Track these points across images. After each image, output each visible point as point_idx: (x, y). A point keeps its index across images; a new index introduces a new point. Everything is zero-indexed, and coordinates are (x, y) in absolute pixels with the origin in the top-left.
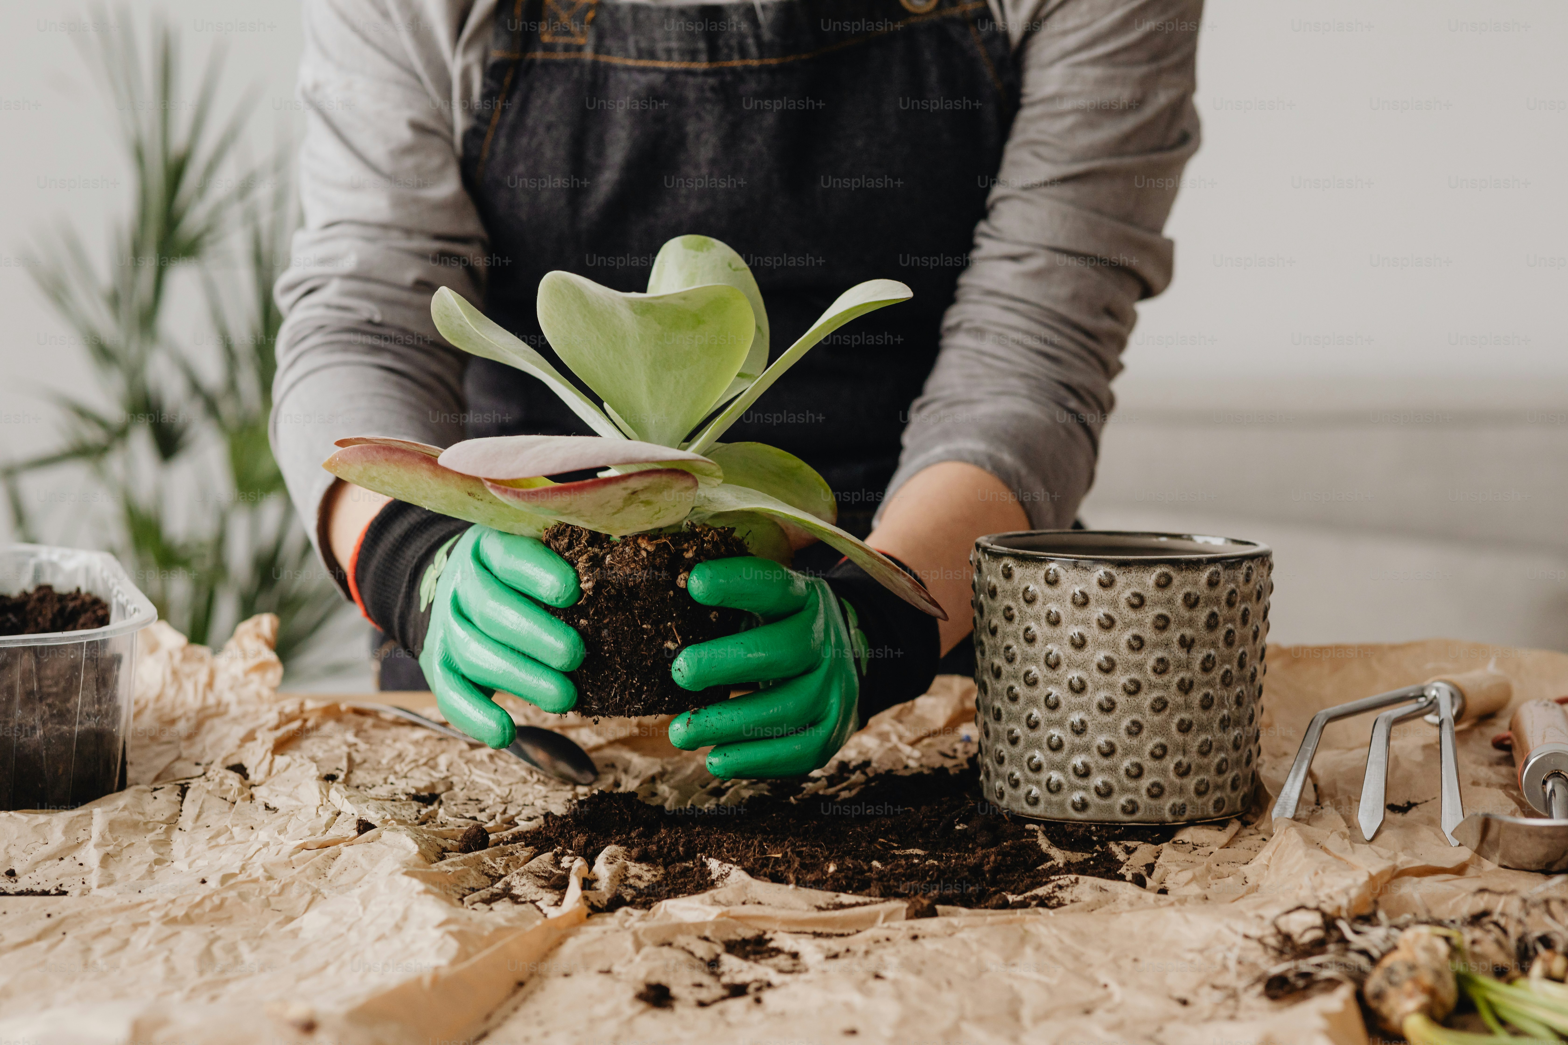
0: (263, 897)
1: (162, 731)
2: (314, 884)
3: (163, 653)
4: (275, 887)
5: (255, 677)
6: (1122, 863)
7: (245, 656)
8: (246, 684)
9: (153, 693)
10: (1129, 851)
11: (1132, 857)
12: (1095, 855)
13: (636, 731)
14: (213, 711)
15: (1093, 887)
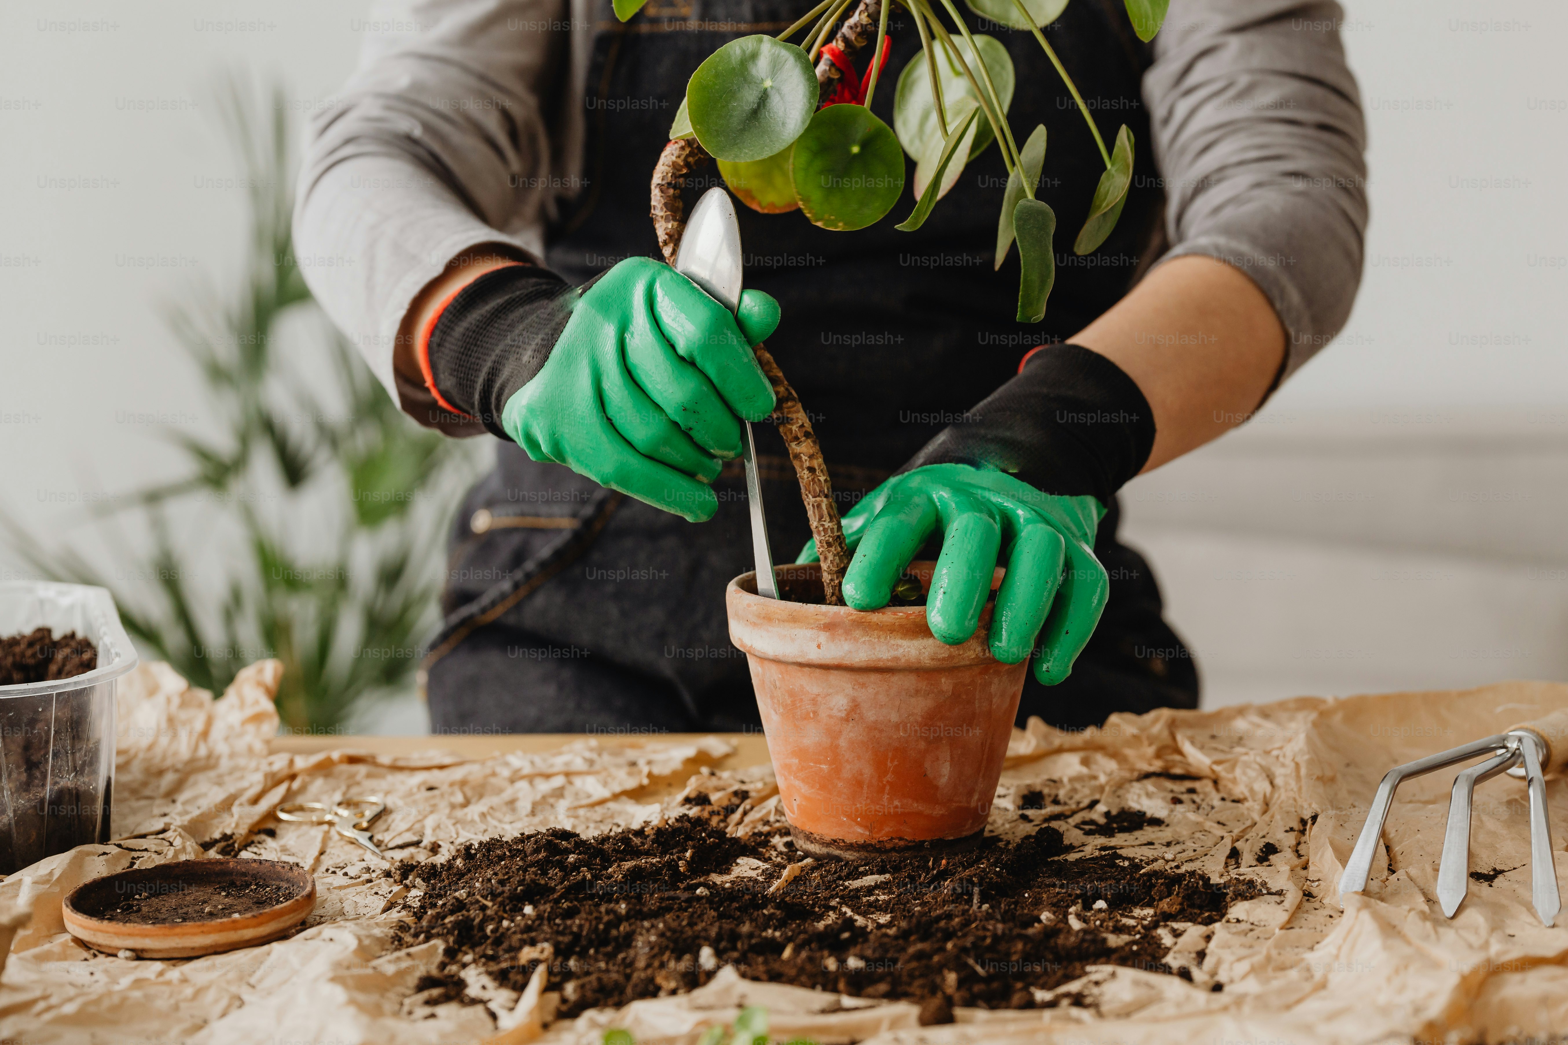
0: (172, 1001)
1: (145, 784)
2: (234, 989)
3: (160, 699)
4: (188, 991)
5: (251, 728)
6: (1168, 950)
7: (242, 704)
8: (241, 735)
9: (145, 742)
10: (1177, 934)
11: (1181, 940)
12: (1138, 936)
13: (645, 781)
14: (202, 763)
15: (1136, 983)
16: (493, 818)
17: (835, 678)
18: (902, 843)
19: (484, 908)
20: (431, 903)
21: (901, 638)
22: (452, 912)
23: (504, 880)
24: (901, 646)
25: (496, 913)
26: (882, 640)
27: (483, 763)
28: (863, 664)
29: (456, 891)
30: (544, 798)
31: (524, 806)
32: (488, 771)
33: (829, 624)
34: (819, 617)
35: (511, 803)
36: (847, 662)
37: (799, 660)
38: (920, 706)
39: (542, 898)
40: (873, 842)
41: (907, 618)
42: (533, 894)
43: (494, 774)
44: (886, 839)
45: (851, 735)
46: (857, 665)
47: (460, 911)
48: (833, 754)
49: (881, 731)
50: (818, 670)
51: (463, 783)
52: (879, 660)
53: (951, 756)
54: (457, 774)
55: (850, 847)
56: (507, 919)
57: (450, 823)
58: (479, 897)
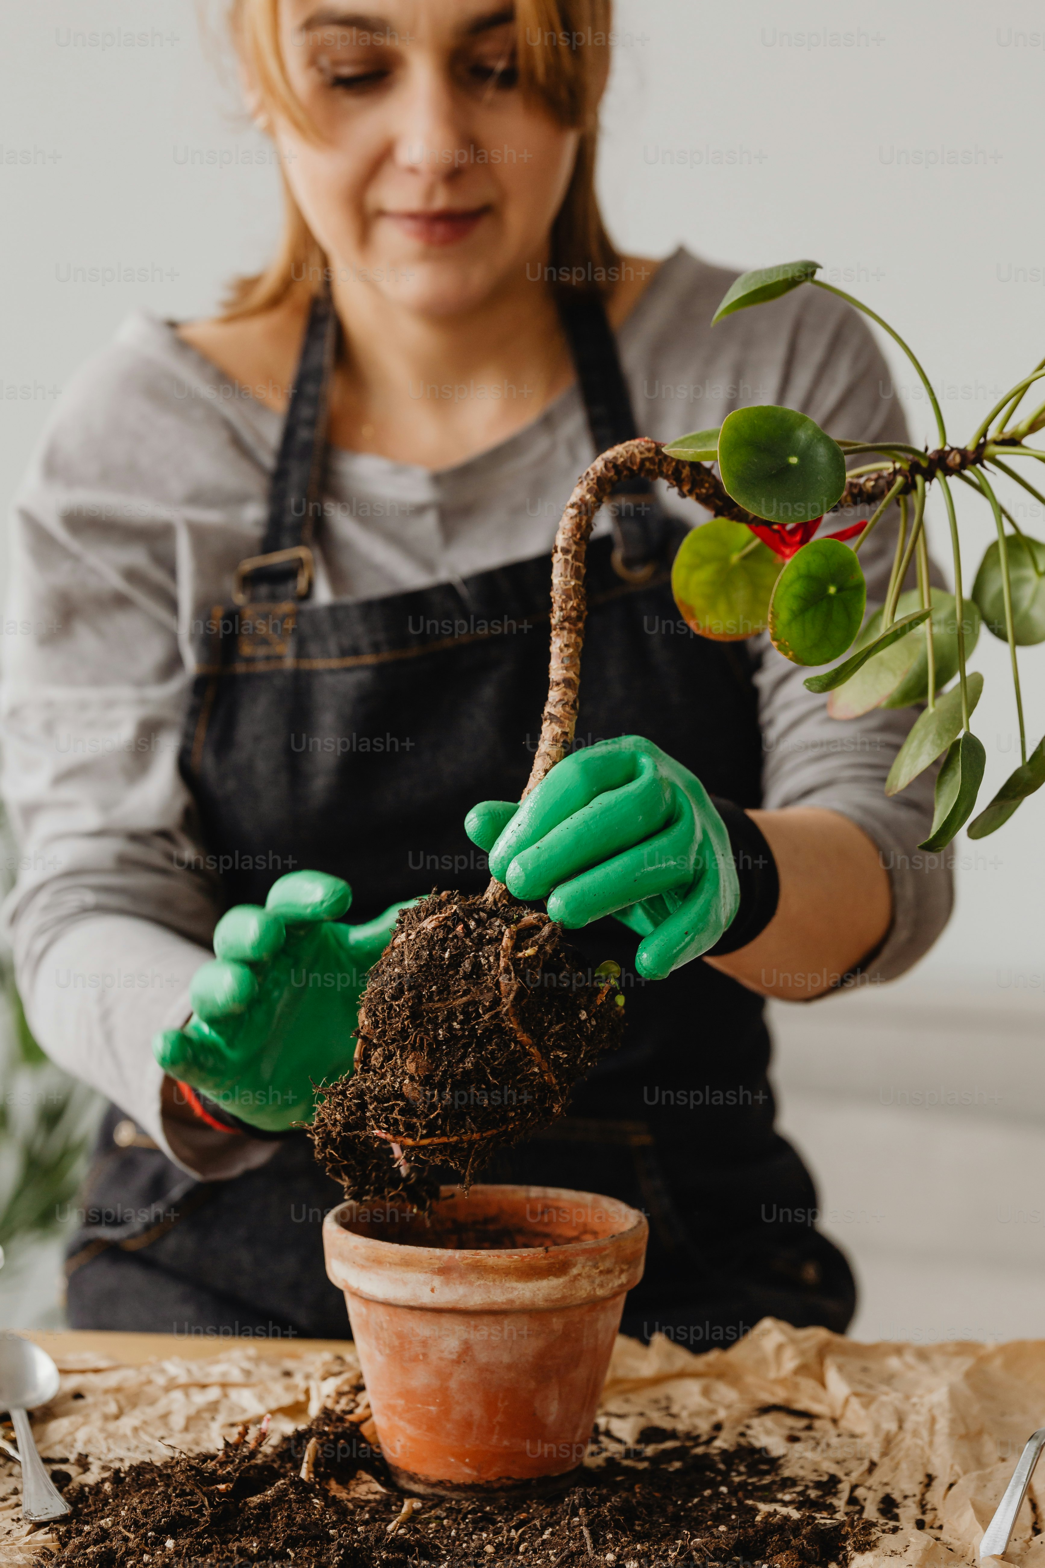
16: (146, 1432)
17: (447, 1322)
18: (510, 1482)
19: (126, 1539)
20: (77, 1529)
21: (516, 1281)
22: (96, 1543)
23: (148, 1510)
24: (516, 1289)
25: (138, 1547)
26: (497, 1283)
27: (138, 1368)
28: (478, 1308)
29: (102, 1518)
30: (199, 1413)
31: (177, 1421)
32: (143, 1378)
33: (444, 1268)
34: (433, 1261)
35: (165, 1417)
36: (461, 1305)
37: (412, 1304)
38: (532, 1346)
39: (185, 1530)
40: (481, 1482)
41: (522, 1260)
42: (176, 1526)
43: (149, 1382)
44: (493, 1478)
45: (462, 1376)
46: (472, 1308)
47: (103, 1542)
48: (443, 1395)
49: (492, 1372)
50: (429, 1314)
51: (118, 1390)
52: (494, 1303)
53: (560, 1394)
54: (112, 1380)
55: (457, 1487)
56: (147, 1553)
57: (101, 1436)
58: (121, 1528)
